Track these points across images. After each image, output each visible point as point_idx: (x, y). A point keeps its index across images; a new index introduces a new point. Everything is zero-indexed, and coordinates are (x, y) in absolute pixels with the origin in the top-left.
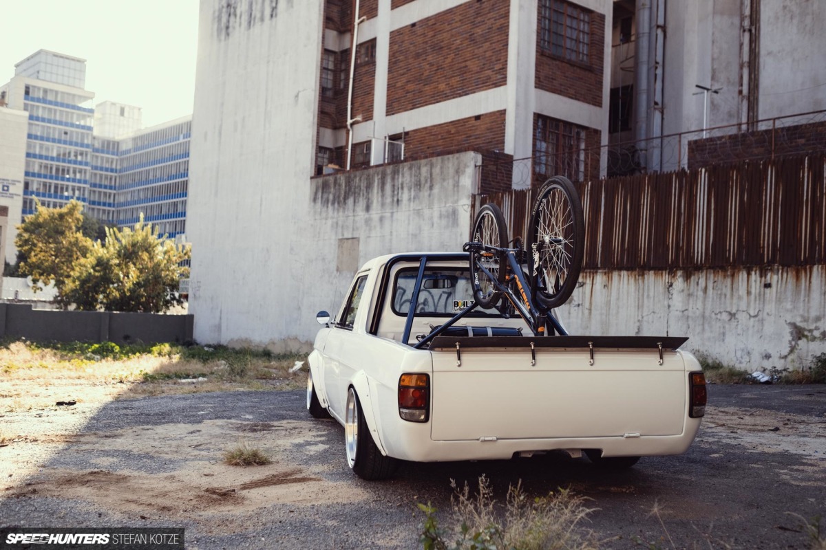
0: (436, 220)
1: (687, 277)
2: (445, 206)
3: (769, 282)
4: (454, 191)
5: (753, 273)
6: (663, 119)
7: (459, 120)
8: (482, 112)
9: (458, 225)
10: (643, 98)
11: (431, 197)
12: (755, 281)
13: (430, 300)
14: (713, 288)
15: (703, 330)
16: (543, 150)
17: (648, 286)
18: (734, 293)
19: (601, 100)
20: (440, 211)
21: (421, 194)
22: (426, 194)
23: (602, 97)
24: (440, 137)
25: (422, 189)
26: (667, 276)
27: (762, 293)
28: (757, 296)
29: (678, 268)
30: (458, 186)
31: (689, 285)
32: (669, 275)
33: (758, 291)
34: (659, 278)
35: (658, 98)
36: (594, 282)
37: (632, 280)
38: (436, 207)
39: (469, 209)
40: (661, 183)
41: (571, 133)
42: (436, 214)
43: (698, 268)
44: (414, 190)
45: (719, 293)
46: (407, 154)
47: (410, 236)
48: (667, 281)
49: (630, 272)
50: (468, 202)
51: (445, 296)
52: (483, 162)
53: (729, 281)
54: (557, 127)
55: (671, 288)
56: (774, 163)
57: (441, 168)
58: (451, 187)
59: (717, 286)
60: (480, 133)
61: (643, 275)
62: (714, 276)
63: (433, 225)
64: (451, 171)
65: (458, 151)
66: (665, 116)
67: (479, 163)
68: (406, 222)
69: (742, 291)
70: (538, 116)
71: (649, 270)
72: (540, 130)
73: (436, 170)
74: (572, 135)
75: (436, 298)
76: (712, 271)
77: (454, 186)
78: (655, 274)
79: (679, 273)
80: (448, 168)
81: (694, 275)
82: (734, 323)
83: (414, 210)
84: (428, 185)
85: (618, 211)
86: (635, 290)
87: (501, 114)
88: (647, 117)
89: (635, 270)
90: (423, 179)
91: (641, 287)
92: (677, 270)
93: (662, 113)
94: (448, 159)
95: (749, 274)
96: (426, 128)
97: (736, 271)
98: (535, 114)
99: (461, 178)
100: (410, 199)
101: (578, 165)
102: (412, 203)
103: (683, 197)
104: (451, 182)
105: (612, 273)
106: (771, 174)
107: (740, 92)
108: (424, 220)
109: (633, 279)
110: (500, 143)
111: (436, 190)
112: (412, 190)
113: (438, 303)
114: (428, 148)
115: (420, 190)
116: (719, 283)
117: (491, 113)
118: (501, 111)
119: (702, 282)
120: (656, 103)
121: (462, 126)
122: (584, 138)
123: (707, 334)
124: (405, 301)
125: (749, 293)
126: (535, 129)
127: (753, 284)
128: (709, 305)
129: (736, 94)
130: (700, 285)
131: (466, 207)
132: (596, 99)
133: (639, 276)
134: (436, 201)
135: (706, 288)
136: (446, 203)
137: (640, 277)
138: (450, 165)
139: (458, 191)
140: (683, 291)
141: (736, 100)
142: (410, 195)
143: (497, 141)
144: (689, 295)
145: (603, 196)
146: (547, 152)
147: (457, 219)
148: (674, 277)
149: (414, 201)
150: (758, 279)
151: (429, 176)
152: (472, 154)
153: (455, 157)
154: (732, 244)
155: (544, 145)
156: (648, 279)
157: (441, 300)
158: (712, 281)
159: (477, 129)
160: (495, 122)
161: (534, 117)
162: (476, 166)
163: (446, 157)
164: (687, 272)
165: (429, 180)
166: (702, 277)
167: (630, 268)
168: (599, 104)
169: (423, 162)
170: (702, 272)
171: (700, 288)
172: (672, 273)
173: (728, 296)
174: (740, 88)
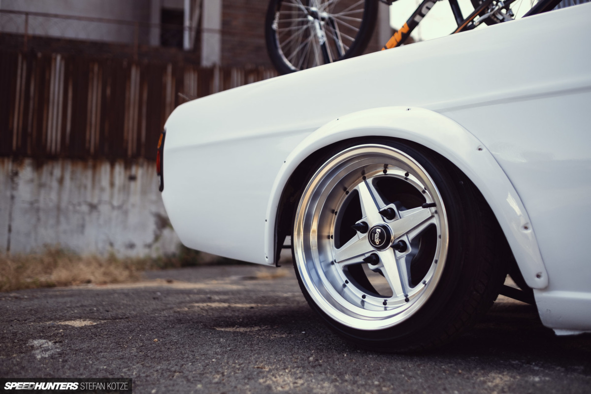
1: (38, 166)
3: (134, 174)
5: (117, 166)
12: (120, 174)
14: (71, 179)
15: (58, 222)
18: (96, 185)
26: (10, 164)
27: (126, 185)
28: (121, 188)
29: (26, 155)
31: (40, 175)
32: (13, 162)
33: (122, 183)
43: (52, 158)
45: (78, 183)
48: (10, 169)
53: (89, 173)
55: (15, 177)
56: (138, 64)
59: (75, 177)
62: (73, 167)
69: (105, 181)
76: (70, 161)
79: (28, 161)
81: (47, 164)
82: (95, 215)
92: (24, 158)
95: (112, 166)
97: (98, 162)
106: (135, 74)
119: (57, 172)
123: (64, 226)
125: (112, 184)
127: (117, 176)
128: (65, 197)
130: (54, 175)
135: (62, 178)
140: (32, 181)
144: (41, 186)
148: (20, 165)
150: (123, 171)
154: (93, 135)
158: (69, 171)
164: (38, 161)
166: (57, 167)
170: (57, 162)
171: (54, 178)
172: (17, 160)
173: (89, 187)
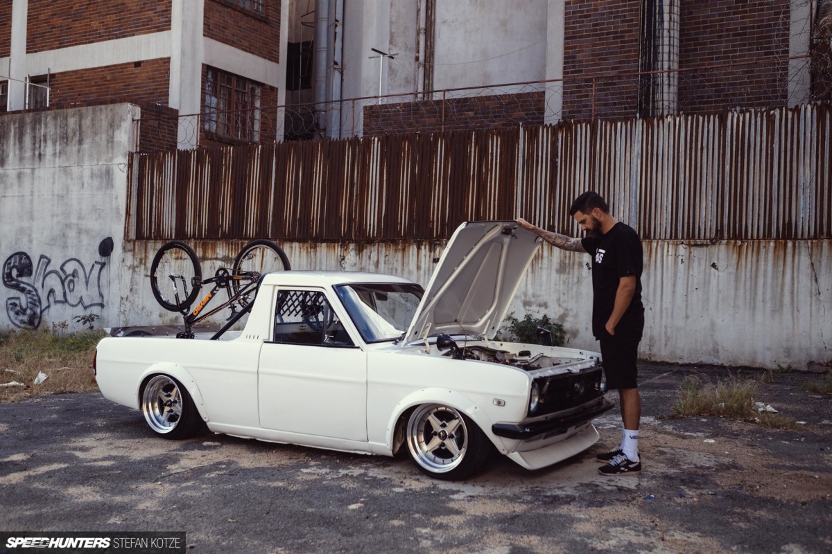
0: (86, 179)
1: (360, 250)
2: (97, 164)
3: (438, 257)
4: (108, 147)
5: (423, 247)
6: (342, 80)
7: (115, 66)
8: (143, 58)
9: (112, 186)
10: (322, 57)
11: (81, 153)
12: (425, 256)
13: (81, 272)
14: (385, 263)
16: (213, 105)
17: (321, 259)
18: (405, 268)
19: (278, 56)
20: (92, 169)
21: (69, 148)
22: (75, 149)
23: (278, 52)
24: (93, 83)
25: (69, 143)
26: (339, 249)
27: (431, 268)
28: (427, 270)
29: (351, 241)
30: (112, 142)
31: (361, 259)
32: (341, 248)
33: (427, 266)
34: (332, 251)
35: (338, 58)
36: (265, 254)
37: (304, 253)
38: (86, 164)
39: (126, 169)
40: (334, 151)
41: (245, 89)
42: (87, 173)
43: (370, 241)
44: (60, 144)
45: (390, 267)
46: (53, 101)
47: (56, 197)
48: (339, 254)
49: (301, 244)
50: (126, 161)
51: (98, 267)
52: (142, 116)
53: (400, 255)
54: (229, 82)
55: (343, 262)
56: (444, 137)
57: (93, 120)
58: (104, 143)
59: (388, 260)
60: (141, 82)
61: (315, 247)
62: (386, 250)
63: (83, 186)
64: (105, 124)
65: (113, 102)
66: (344, 78)
67: (138, 117)
68: (51, 181)
69: (412, 266)
70: (207, 69)
71: (322, 242)
72: (209, 84)
73: (87, 122)
74: (246, 91)
75: (88, 269)
76: (384, 244)
77: (108, 141)
78: (327, 247)
79: (352, 246)
80: (101, 120)
81: (366, 248)
83: (60, 167)
84: (77, 138)
85: (290, 177)
86: (307, 262)
87: (165, 63)
88: (327, 77)
89: (307, 242)
90: (70, 131)
91: (313, 260)
92: (349, 243)
93: (342, 74)
94: (101, 109)
95: (419, 248)
96: (76, 72)
97: (407, 245)
98: (203, 65)
99: (115, 133)
100: (55, 154)
101: (253, 124)
102: (57, 159)
103: (356, 167)
104: (104, 136)
105: (283, 245)
106: (441, 146)
107: (417, 59)
108: (72, 179)
109: (305, 251)
110: (164, 96)
111: (86, 146)
112: (58, 144)
113: (89, 275)
114: (79, 95)
115: (67, 145)
116: (391, 256)
117: (152, 60)
118: (165, 59)
119: (374, 256)
120: (336, 63)
121: (119, 72)
122: (259, 95)
124: (50, 272)
125: (419, 268)
126: (203, 82)
127: (423, 258)
129: (413, 60)
130: (372, 259)
131: (122, 167)
132: (272, 53)
133: (311, 248)
134: (86, 158)
135: (378, 262)
136: (98, 161)
137: (312, 250)
138: (103, 117)
139: (112, 148)
140: (355, 264)
141: (413, 66)
142: (55, 150)
143: (161, 92)
145: (274, 161)
146: (217, 108)
147: (112, 180)
148: (346, 250)
149: (59, 157)
150: (428, 253)
151: (78, 128)
152: (129, 105)
153: (109, 109)
154: (403, 216)
155: (214, 100)
156: (321, 252)
157: (93, 272)
158: (384, 255)
159: (136, 77)
160: (158, 70)
161: (203, 68)
162: (133, 120)
163: (98, 107)
164: (359, 246)
165: (78, 133)
166: (374, 251)
167: (301, 240)
168: (276, 60)
169: (71, 111)
170: (374, 246)
171: (372, 263)
172: (344, 246)
173: (399, 270)
174: (417, 54)
